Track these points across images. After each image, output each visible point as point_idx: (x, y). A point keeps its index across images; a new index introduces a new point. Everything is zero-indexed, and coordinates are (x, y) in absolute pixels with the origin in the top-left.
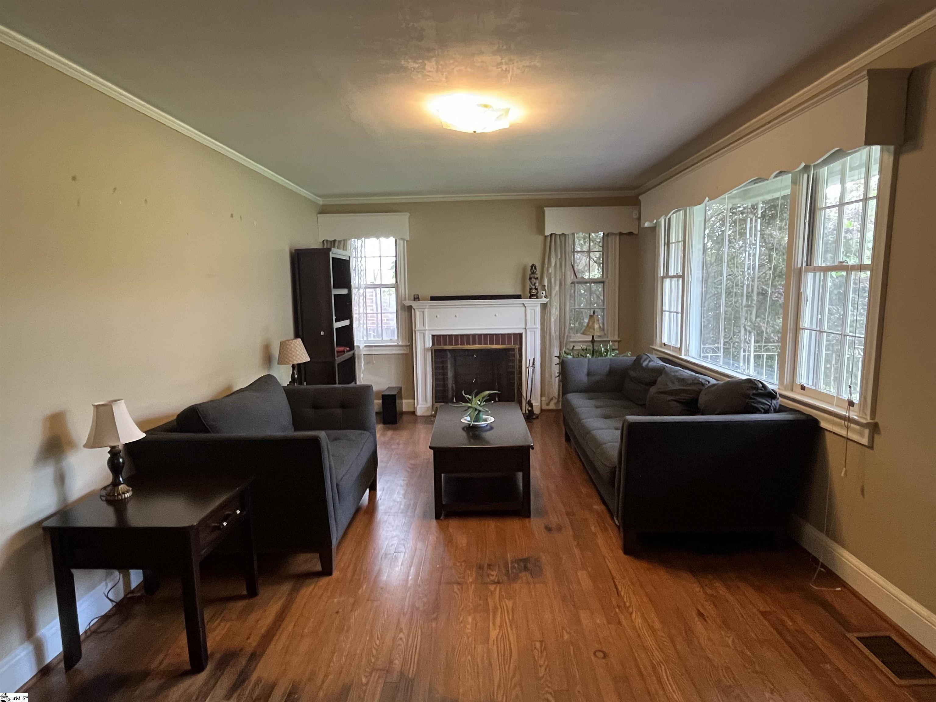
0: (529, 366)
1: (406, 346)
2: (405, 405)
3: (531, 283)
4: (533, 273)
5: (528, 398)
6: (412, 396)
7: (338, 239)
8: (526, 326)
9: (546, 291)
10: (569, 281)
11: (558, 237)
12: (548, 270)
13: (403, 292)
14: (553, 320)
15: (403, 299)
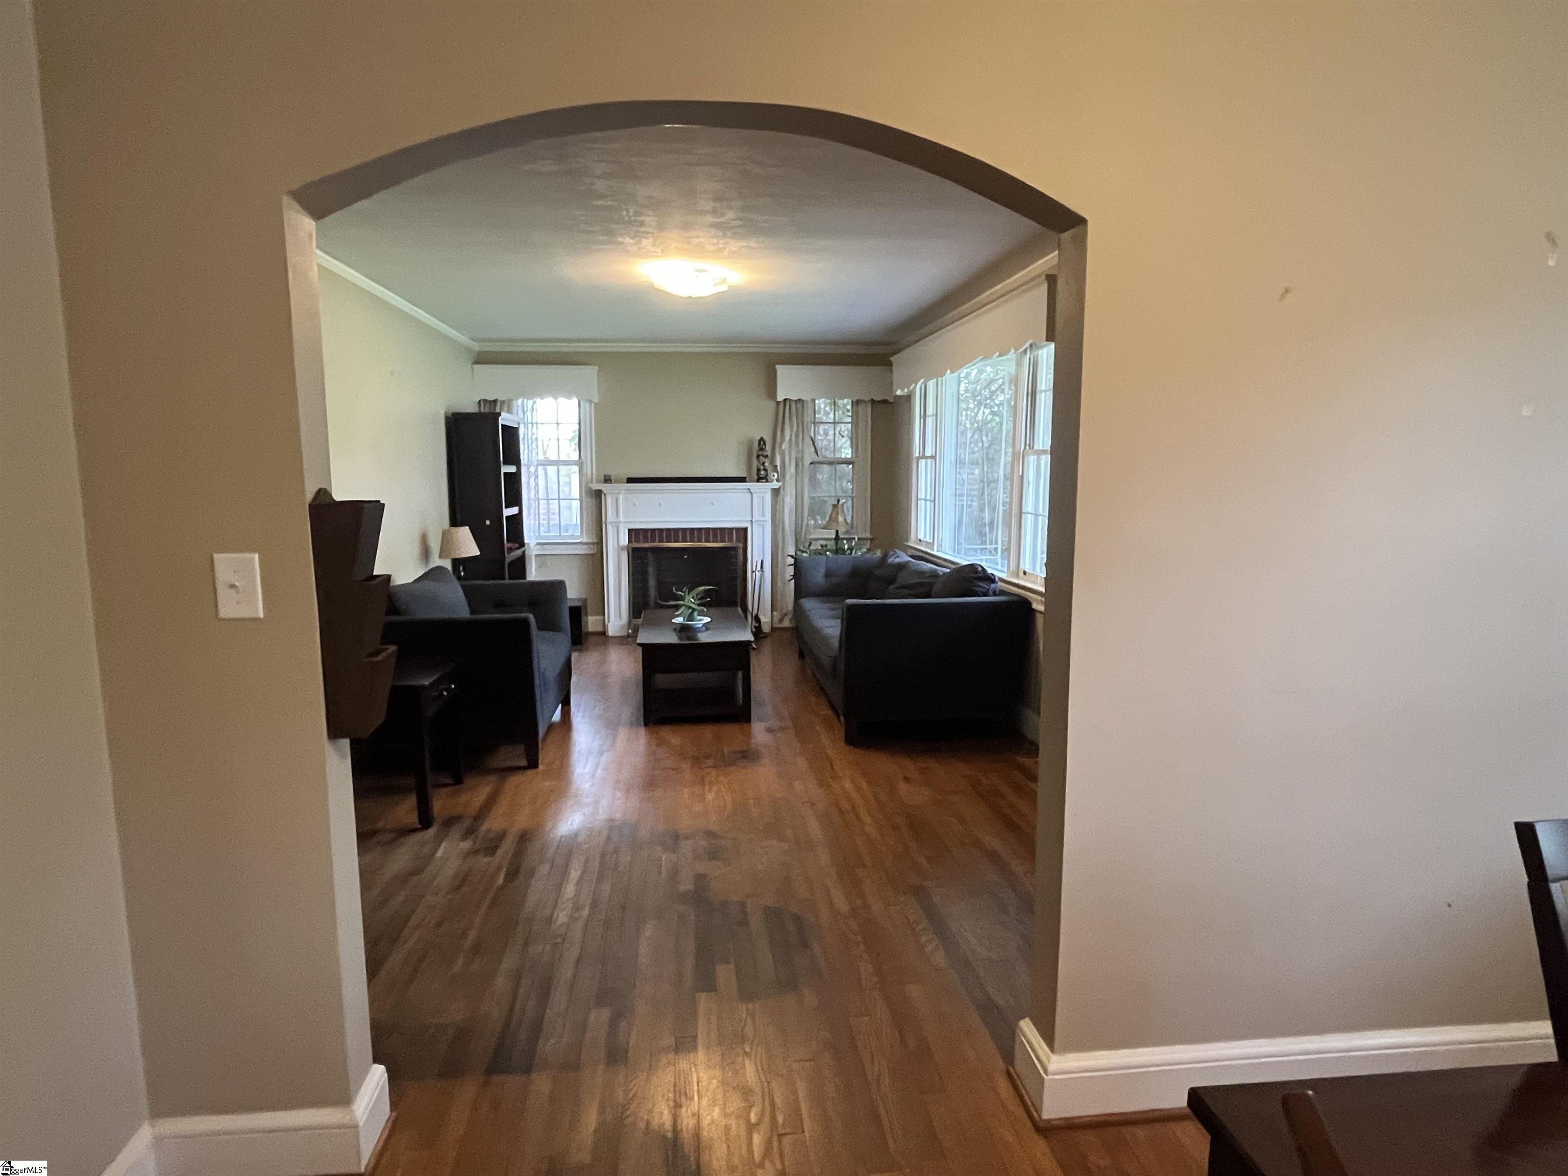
0: (756, 569)
1: (593, 544)
2: (592, 623)
3: (759, 462)
4: (761, 449)
5: (755, 612)
6: (601, 610)
7: (500, 398)
8: (752, 518)
9: (777, 472)
10: (807, 461)
11: (793, 405)
12: (781, 447)
13: (589, 472)
14: (787, 511)
15: (589, 480)
